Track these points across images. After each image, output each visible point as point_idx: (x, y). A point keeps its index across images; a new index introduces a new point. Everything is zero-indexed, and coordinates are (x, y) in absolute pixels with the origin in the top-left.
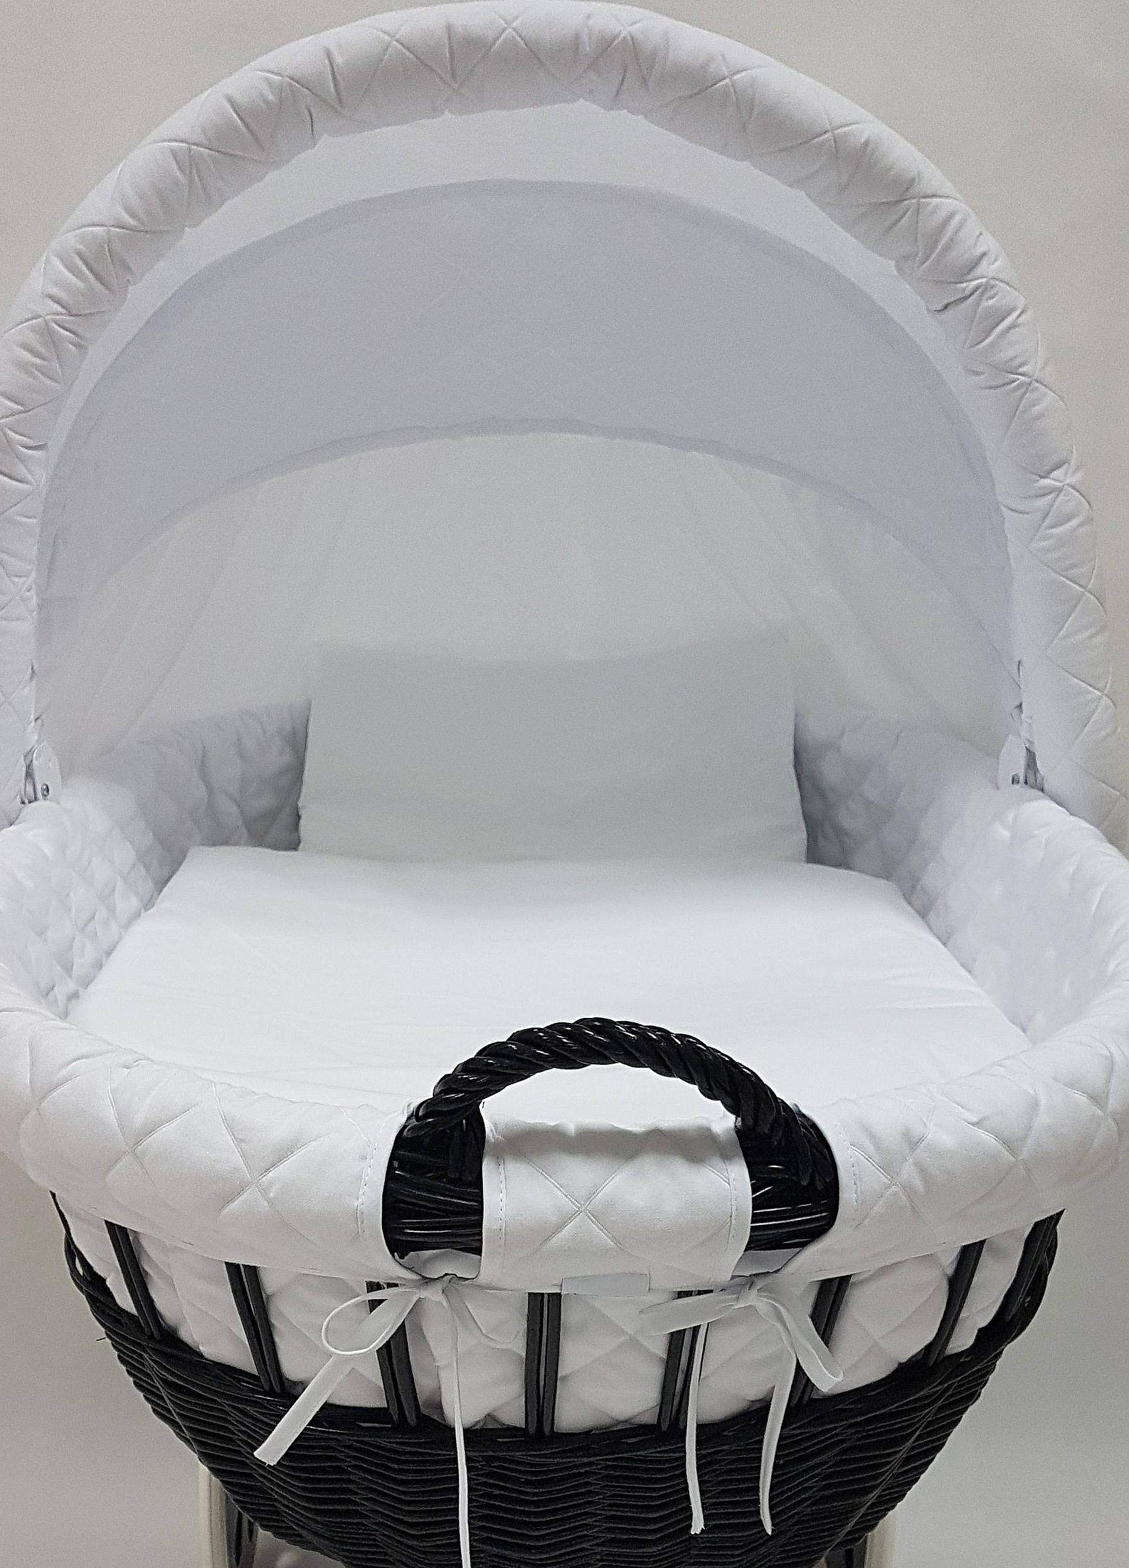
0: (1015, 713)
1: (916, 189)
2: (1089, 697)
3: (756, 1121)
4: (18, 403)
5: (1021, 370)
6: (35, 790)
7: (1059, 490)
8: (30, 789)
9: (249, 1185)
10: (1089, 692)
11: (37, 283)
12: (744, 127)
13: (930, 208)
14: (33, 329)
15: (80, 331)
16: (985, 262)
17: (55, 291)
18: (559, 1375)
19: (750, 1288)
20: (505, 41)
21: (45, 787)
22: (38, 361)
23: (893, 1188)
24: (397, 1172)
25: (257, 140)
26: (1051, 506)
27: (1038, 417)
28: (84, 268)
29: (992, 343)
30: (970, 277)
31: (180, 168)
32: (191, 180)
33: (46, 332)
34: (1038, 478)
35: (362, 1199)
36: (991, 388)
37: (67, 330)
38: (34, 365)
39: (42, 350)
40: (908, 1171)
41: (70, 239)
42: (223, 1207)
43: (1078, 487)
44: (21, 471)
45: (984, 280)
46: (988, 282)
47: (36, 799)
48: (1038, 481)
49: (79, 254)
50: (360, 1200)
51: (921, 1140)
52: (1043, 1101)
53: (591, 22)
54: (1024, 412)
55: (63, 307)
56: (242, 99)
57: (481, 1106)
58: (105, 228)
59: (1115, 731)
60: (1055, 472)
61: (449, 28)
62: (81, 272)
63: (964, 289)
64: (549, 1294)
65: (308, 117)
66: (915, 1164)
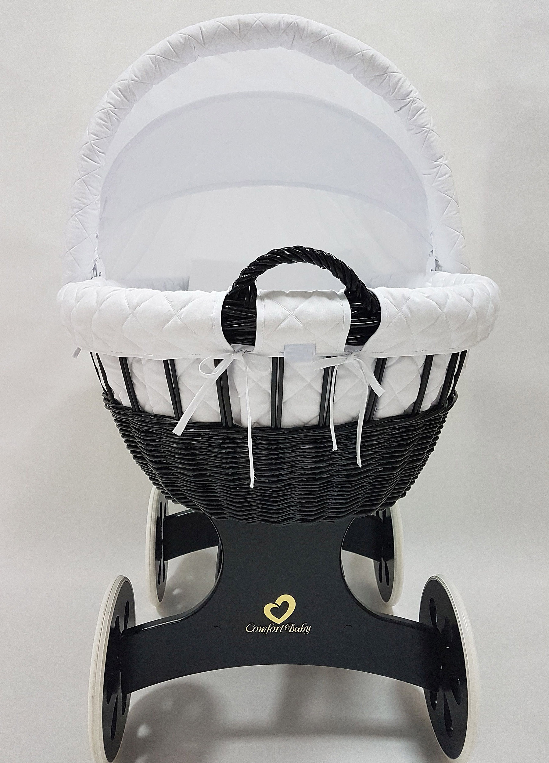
0: (431, 254)
1: (389, 70)
2: (455, 234)
3: (351, 286)
4: (97, 136)
5: (426, 127)
6: (97, 273)
7: (441, 165)
8: (95, 273)
9: (174, 315)
10: (455, 233)
11: (105, 98)
12: (333, 52)
13: (394, 76)
14: (103, 113)
15: (118, 114)
16: (412, 92)
17: (111, 101)
18: (283, 402)
19: (351, 354)
20: (256, 24)
21: (100, 273)
22: (104, 122)
23: (400, 314)
24: (226, 306)
25: (177, 55)
26: (439, 170)
27: (433, 142)
28: (121, 94)
29: (417, 118)
30: (408, 98)
31: (152, 62)
32: (156, 66)
33: (108, 115)
34: (434, 162)
35: (214, 314)
36: (417, 133)
37: (114, 114)
38: (103, 124)
39: (106, 119)
40: (405, 308)
41: (116, 85)
42: (164, 325)
43: (447, 164)
44: (97, 159)
45: (412, 98)
46: (414, 99)
47: (97, 276)
48: (434, 163)
49: (119, 89)
50: (213, 314)
51: (409, 298)
52: (450, 295)
53: (284, 19)
54: (428, 140)
55: (113, 106)
56: (172, 42)
57: (255, 282)
58: (128, 81)
59: (465, 247)
60: (439, 160)
61: (239, 20)
62: (119, 95)
63: (406, 102)
64: (279, 357)
65: (194, 48)
66: (407, 306)
